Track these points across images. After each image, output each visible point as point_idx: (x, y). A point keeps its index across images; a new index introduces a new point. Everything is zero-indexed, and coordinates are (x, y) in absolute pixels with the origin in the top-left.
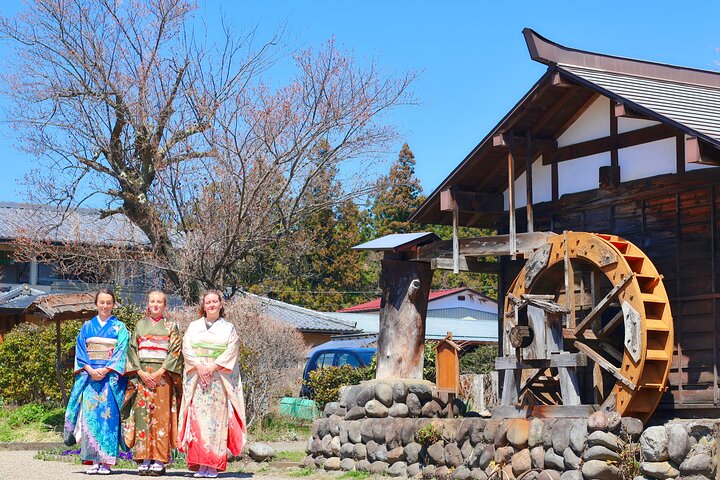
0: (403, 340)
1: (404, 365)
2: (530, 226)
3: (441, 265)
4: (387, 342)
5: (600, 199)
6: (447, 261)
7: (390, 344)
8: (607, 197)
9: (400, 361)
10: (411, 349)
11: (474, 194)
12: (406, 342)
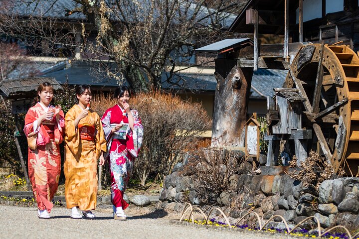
0: (228, 118)
1: (228, 136)
2: (301, 37)
3: (244, 64)
4: (218, 119)
5: (347, 18)
6: (248, 62)
7: (219, 121)
8: (350, 16)
9: (225, 133)
10: (234, 125)
11: (271, 12)
12: (229, 120)
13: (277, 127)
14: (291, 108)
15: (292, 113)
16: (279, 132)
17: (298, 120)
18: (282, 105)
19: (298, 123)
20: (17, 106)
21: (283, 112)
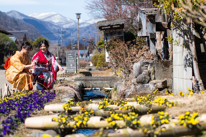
13: (140, 32)
14: (148, 20)
15: (149, 23)
16: (142, 35)
17: (153, 27)
18: (143, 18)
19: (153, 29)
20: (106, 34)
21: (144, 23)
